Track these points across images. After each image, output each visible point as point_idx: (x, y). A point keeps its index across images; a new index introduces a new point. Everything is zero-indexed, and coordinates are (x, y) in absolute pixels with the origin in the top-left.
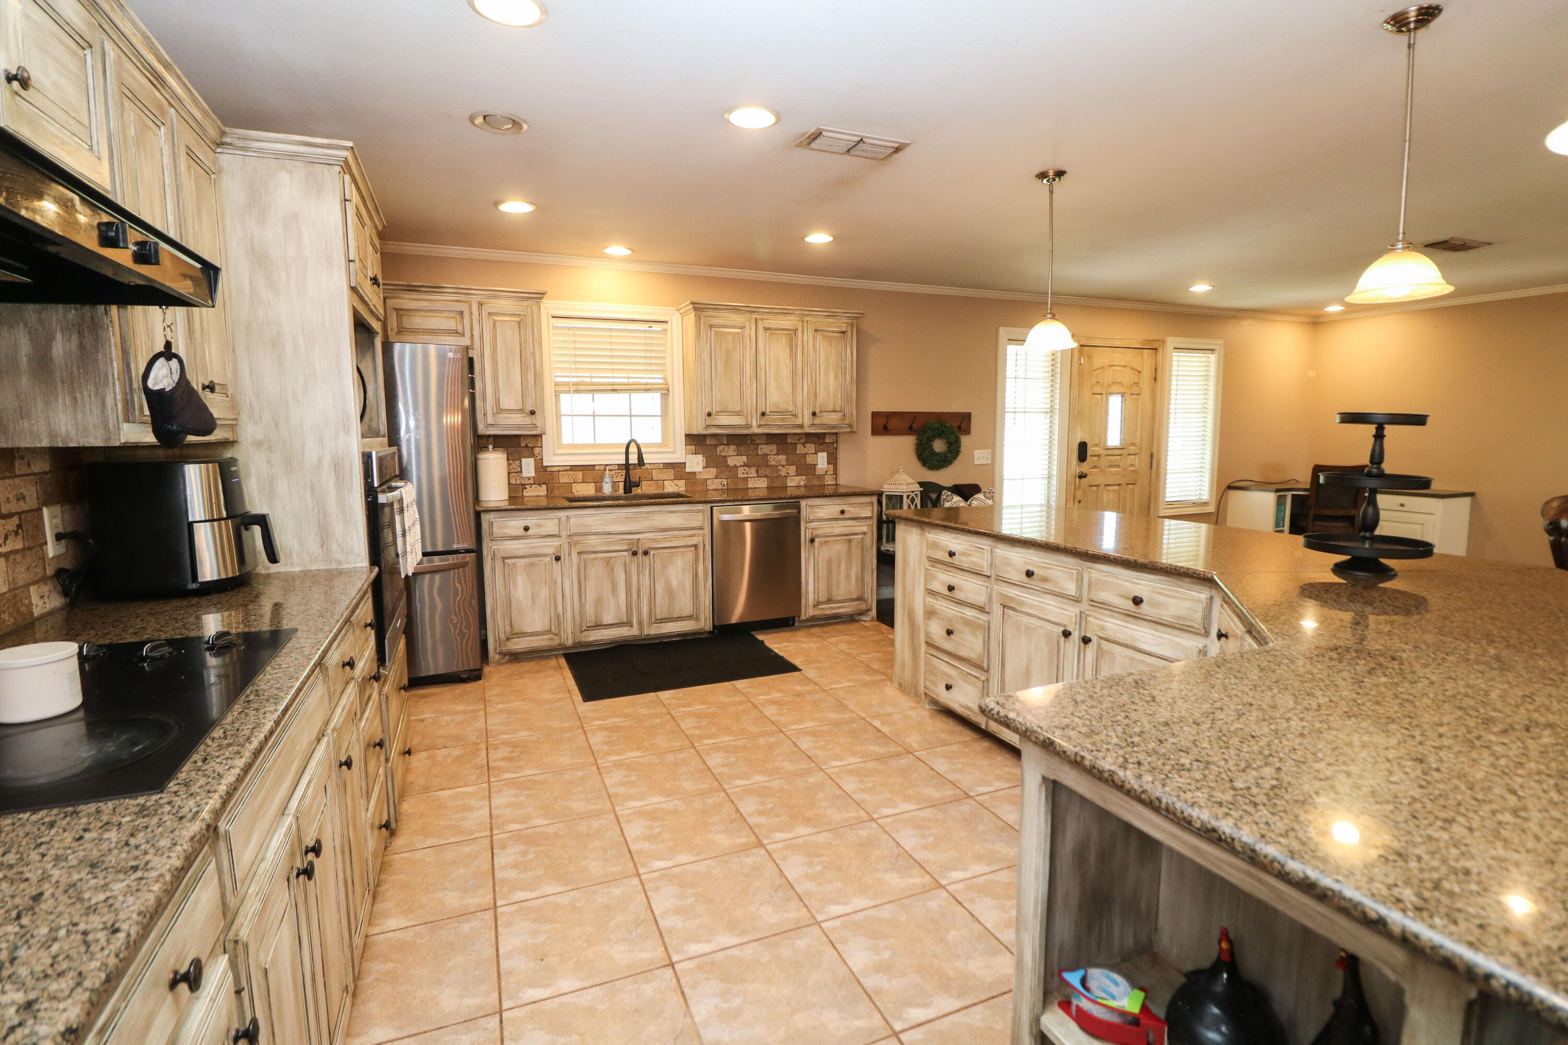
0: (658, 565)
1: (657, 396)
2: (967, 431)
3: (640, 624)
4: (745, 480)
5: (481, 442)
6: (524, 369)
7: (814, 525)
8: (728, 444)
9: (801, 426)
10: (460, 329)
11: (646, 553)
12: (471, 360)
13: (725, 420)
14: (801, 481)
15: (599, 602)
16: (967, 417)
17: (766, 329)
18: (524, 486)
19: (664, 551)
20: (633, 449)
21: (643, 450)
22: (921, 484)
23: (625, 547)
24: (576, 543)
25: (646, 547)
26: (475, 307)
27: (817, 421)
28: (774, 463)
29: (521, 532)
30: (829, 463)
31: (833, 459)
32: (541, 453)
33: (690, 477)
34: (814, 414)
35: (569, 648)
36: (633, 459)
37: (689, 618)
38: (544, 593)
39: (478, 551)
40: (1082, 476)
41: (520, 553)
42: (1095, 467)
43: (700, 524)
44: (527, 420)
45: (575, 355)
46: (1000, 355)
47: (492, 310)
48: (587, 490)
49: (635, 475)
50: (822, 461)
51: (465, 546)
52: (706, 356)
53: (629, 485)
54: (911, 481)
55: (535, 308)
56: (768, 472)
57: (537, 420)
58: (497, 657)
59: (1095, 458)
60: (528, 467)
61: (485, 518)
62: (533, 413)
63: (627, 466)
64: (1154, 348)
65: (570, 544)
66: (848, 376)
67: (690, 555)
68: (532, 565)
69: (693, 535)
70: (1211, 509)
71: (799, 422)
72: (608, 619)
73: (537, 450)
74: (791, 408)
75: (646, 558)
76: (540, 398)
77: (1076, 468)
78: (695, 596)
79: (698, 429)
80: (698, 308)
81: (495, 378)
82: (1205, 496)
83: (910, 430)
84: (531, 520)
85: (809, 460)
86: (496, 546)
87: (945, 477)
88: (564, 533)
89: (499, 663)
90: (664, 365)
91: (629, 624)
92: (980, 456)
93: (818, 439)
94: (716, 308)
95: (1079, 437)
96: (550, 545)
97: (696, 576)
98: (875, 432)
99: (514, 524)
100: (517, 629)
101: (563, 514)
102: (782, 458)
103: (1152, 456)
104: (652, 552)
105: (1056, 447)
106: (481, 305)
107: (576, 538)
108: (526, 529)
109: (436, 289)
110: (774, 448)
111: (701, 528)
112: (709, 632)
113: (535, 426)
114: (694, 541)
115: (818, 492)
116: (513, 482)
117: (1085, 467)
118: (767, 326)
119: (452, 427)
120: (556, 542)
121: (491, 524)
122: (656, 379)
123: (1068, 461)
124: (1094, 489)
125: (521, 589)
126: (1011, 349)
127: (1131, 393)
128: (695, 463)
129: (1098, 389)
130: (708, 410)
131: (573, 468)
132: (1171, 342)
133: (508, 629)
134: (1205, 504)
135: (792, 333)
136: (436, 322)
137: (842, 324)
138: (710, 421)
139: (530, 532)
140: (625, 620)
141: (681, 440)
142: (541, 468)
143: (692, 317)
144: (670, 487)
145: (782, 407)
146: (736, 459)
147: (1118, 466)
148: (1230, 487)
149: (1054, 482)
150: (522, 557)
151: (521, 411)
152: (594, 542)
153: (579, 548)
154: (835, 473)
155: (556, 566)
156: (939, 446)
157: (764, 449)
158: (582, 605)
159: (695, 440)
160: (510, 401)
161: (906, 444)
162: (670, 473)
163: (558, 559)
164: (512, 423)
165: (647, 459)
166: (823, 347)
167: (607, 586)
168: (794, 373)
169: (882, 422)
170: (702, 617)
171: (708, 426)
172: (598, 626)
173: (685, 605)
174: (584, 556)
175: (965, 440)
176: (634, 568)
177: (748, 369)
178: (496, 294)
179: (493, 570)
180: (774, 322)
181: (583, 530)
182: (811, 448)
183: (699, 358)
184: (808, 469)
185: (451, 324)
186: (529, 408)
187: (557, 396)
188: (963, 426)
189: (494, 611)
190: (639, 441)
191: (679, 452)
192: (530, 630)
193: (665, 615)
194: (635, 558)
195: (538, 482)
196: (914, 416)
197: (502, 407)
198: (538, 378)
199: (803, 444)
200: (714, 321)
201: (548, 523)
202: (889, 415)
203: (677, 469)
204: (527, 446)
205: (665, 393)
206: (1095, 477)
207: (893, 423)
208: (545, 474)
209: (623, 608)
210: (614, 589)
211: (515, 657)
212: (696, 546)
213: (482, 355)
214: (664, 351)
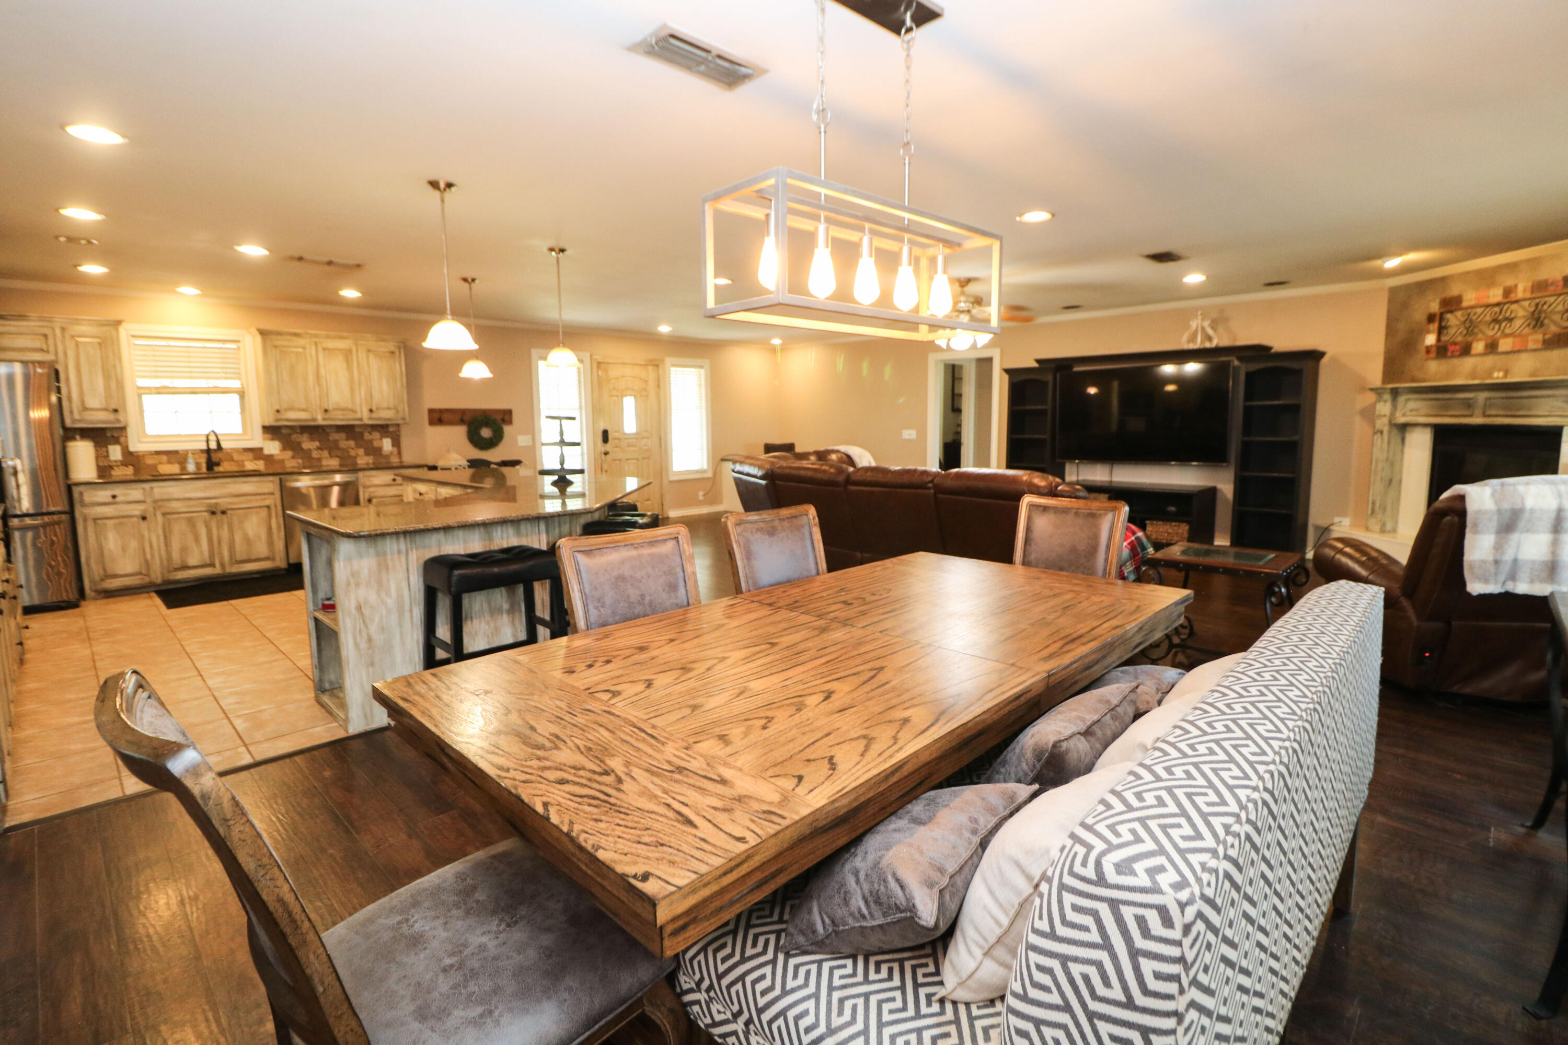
0: (235, 522)
1: (236, 397)
2: (510, 422)
3: (222, 565)
4: (319, 460)
5: (70, 434)
6: (107, 377)
7: (371, 489)
8: (302, 433)
9: (361, 419)
10: (45, 347)
11: (223, 512)
12: (57, 372)
13: (293, 415)
14: (370, 460)
15: (184, 550)
16: (509, 412)
17: (324, 349)
18: (111, 467)
19: (241, 511)
20: (212, 438)
21: (220, 438)
22: (468, 461)
23: (204, 509)
24: (160, 507)
25: (223, 508)
26: (58, 332)
27: (374, 415)
28: (344, 447)
29: (110, 500)
30: (393, 445)
31: (396, 443)
32: (127, 442)
33: (269, 459)
34: (371, 411)
35: (159, 585)
36: (213, 445)
37: (267, 559)
38: (133, 544)
39: (71, 512)
40: (606, 454)
41: (110, 515)
42: (617, 447)
43: (271, 490)
44: (111, 417)
45: (156, 366)
46: (533, 370)
47: (73, 333)
48: (175, 469)
49: (215, 457)
50: (387, 445)
51: (59, 508)
52: (273, 370)
53: (211, 465)
54: (459, 457)
55: (114, 333)
56: (339, 453)
57: (121, 416)
58: (93, 594)
59: (616, 441)
60: (115, 453)
61: (76, 491)
62: (116, 411)
63: (208, 451)
64: (656, 364)
65: (154, 508)
66: (399, 384)
67: (264, 513)
68: (121, 524)
69: (265, 499)
70: (710, 475)
71: (359, 416)
72: (192, 561)
73: (122, 440)
74: (350, 406)
75: (224, 517)
76: (123, 399)
77: (601, 447)
78: (271, 543)
79: (270, 422)
80: (263, 333)
81: (80, 385)
82: (705, 467)
83: (462, 422)
84: (118, 491)
85: (376, 444)
86: (86, 511)
87: (494, 455)
88: (148, 500)
89: (95, 599)
90: (239, 373)
91: (212, 565)
92: (523, 440)
93: (383, 429)
94: (279, 334)
95: (602, 426)
96: (137, 510)
97: (270, 528)
98: (432, 422)
99: (103, 495)
100: (110, 572)
101: (147, 486)
102: (352, 443)
103: (660, 439)
104: (229, 512)
105: (585, 433)
106: (63, 329)
107: (160, 503)
108: (114, 497)
109: (22, 317)
110: (343, 435)
111: (272, 494)
112: (286, 569)
113: (118, 421)
114: (267, 502)
115: (380, 466)
116: (101, 464)
117: (608, 447)
118: (325, 346)
119: (40, 421)
120: (141, 507)
121: (81, 494)
122: (236, 384)
123: (595, 443)
124: (617, 462)
125: (112, 542)
126: (541, 363)
127: (641, 395)
128: (273, 448)
129: (615, 393)
130: (277, 407)
131: (158, 453)
132: (668, 360)
133: (102, 572)
134: (704, 471)
135: (347, 354)
136: (20, 342)
137: (391, 346)
138: (279, 416)
139: (118, 499)
140: (208, 561)
141: (259, 431)
142: (127, 453)
143: (258, 338)
144: (250, 466)
145: (343, 405)
146: (308, 444)
147: (635, 446)
148: (723, 460)
149: (586, 458)
150: (112, 518)
151: (106, 409)
152: (175, 505)
153: (163, 510)
154: (399, 453)
155: (144, 524)
156: (486, 433)
157: (334, 436)
158: (169, 553)
159: (271, 431)
160: (93, 402)
161: (460, 432)
162: (250, 455)
163: (144, 518)
164: (98, 418)
165: (224, 445)
166: (374, 362)
167: (190, 537)
168: (351, 381)
169: (436, 416)
170: (278, 559)
171: (277, 420)
172: (185, 567)
173: (261, 549)
174: (168, 516)
175: (507, 429)
176: (213, 525)
177: (311, 378)
178: (77, 322)
179: (85, 529)
180: (330, 344)
181: (165, 497)
182: (376, 435)
183: (267, 370)
184: (376, 452)
185: (38, 344)
186: (114, 407)
187: (140, 396)
188: (506, 418)
189: (88, 558)
190: (217, 432)
191: (257, 440)
192: (121, 572)
193: (245, 557)
194: (214, 517)
195: (124, 464)
196: (463, 412)
197: (87, 406)
198: (120, 385)
199: (370, 433)
200: (278, 343)
201: (135, 492)
202: (441, 411)
203: (257, 453)
204: (113, 436)
205: (242, 394)
206: (615, 453)
207: (445, 417)
208: (131, 458)
209: (206, 554)
210: (197, 539)
211: (109, 594)
212: (268, 507)
213: (66, 367)
214: (239, 364)
